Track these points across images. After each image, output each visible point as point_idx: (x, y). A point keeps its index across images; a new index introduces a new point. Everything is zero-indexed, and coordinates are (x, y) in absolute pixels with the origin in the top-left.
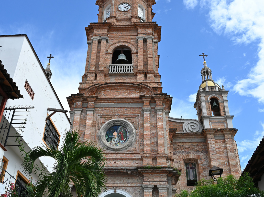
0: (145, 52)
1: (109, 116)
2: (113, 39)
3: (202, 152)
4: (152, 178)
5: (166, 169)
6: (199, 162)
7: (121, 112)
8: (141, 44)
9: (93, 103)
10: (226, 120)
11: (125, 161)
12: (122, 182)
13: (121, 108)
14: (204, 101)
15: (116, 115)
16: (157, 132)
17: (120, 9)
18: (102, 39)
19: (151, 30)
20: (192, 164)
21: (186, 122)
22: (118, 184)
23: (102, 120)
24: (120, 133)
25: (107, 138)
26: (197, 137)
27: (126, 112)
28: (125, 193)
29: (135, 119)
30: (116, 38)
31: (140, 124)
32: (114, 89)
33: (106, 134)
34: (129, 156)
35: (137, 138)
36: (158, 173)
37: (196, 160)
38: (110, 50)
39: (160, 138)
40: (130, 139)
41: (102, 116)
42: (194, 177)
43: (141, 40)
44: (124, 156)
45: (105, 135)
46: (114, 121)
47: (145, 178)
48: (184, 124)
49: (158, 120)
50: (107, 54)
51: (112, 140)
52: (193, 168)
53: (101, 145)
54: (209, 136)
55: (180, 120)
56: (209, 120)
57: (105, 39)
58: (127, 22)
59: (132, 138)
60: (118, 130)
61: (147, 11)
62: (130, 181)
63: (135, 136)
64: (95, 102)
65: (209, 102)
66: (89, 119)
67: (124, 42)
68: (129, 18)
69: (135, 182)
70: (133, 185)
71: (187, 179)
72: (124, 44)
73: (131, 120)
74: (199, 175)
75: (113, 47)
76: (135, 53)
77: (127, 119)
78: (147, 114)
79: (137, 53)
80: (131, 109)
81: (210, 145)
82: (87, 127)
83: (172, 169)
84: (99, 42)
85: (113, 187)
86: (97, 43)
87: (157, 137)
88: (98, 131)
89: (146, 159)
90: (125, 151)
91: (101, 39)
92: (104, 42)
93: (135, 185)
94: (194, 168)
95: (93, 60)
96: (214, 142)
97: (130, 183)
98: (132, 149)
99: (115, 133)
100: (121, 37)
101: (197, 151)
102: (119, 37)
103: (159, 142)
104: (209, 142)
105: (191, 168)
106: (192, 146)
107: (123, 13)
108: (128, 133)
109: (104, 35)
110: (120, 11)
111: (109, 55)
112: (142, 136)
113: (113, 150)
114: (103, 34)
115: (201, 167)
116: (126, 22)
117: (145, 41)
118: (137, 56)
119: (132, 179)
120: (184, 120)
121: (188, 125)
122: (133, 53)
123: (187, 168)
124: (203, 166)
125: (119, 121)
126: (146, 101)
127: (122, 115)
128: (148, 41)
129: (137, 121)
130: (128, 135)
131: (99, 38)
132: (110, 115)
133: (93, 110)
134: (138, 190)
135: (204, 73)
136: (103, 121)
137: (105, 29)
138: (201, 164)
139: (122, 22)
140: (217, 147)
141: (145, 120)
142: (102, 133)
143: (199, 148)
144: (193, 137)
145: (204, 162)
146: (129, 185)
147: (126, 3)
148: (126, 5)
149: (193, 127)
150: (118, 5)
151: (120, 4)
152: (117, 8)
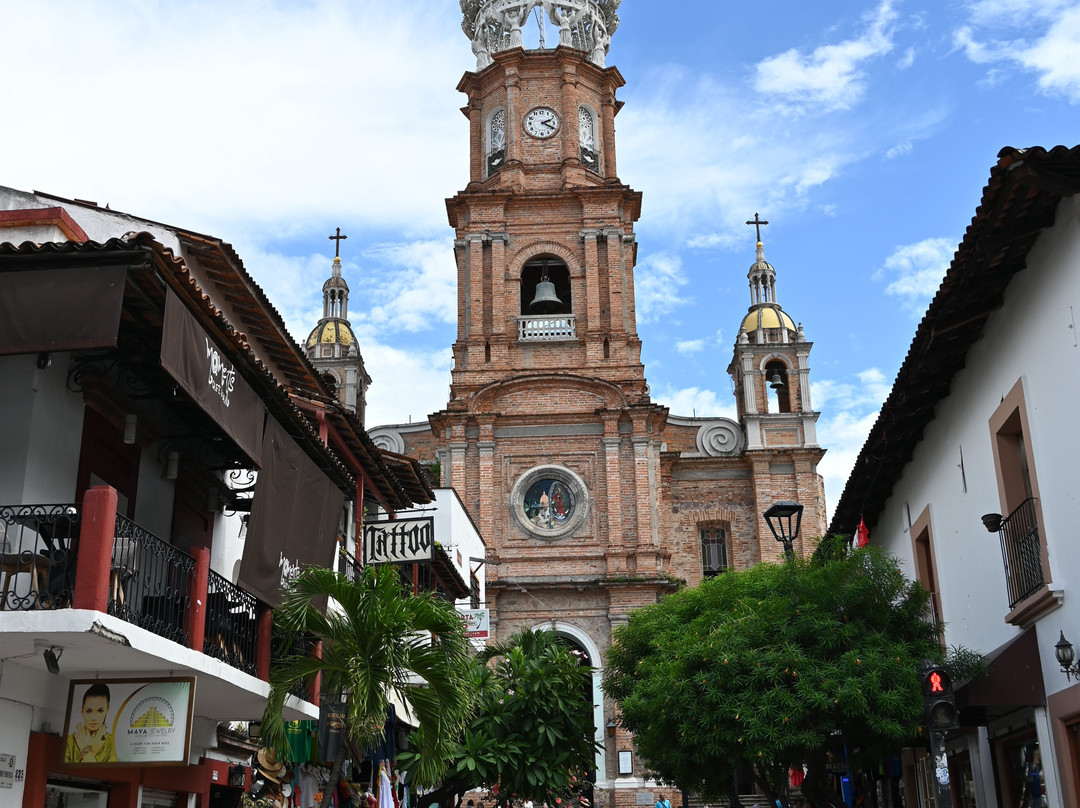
0: (603, 273)
1: (528, 459)
2: (520, 235)
3: (740, 505)
4: (626, 599)
5: (656, 582)
6: (733, 529)
7: (555, 448)
8: (592, 253)
9: (490, 427)
10: (802, 423)
11: (570, 562)
12: (567, 607)
13: (553, 438)
14: (749, 372)
15: (543, 456)
16: (635, 493)
17: (532, 129)
18: (494, 238)
19: (615, 206)
20: (717, 531)
21: (705, 426)
22: (559, 613)
23: (514, 470)
24: (554, 497)
25: (527, 510)
26: (730, 465)
27: (565, 447)
28: (575, 630)
29: (586, 465)
30: (526, 231)
31: (597, 476)
32: (535, 389)
33: (526, 501)
34: (577, 552)
35: (594, 511)
36: (638, 589)
37: (727, 524)
38: (516, 272)
39: (642, 510)
40: (577, 512)
41: (514, 459)
42: (720, 563)
43: (591, 238)
44: (568, 552)
45: (522, 504)
46: (540, 471)
47: (612, 599)
48: (700, 431)
49: (638, 467)
50: (507, 280)
51: (540, 515)
52: (718, 541)
53: (516, 528)
54: (757, 467)
55: (691, 419)
56: (761, 425)
57: (501, 238)
58: (553, 176)
59: (581, 511)
60: (551, 491)
61: (601, 120)
62: (582, 605)
63: (587, 505)
64: (494, 424)
65: (762, 375)
66: (486, 468)
67: (548, 243)
68: (557, 161)
69: (593, 607)
70: (588, 613)
71: (705, 568)
72: (548, 249)
73: (577, 466)
74: (732, 558)
75: (521, 260)
76: (578, 278)
77: (569, 464)
78: (612, 453)
79: (584, 277)
80: (577, 439)
81: (758, 490)
82: (482, 487)
83: (667, 582)
84: (487, 245)
85: (550, 619)
86: (481, 250)
87: (635, 506)
88: (507, 495)
89: (614, 559)
90: (569, 541)
91: (490, 239)
92: (497, 246)
93: (594, 613)
94: (721, 541)
95: (477, 303)
96: (768, 481)
97: (583, 610)
98: (584, 534)
99: (544, 499)
100: (540, 227)
101: (730, 502)
102: (536, 227)
103: (640, 519)
104: (758, 482)
105: (713, 542)
106: (717, 490)
107: (539, 143)
108: (571, 496)
109: (498, 225)
110: (532, 137)
111: (514, 283)
112: (602, 504)
113: (543, 538)
114: (494, 222)
115: (737, 541)
116: (549, 176)
117: (602, 241)
118: (584, 286)
119: (587, 600)
120: (699, 420)
121: (710, 433)
122: (573, 278)
123: (705, 542)
124: (742, 539)
125: (551, 470)
126: (611, 419)
127: (558, 455)
128: (609, 241)
129: (592, 468)
130: (572, 502)
131: (484, 237)
132: (530, 456)
133: (493, 447)
134: (600, 623)
135: (755, 278)
136: (516, 472)
137: (498, 205)
138: (737, 534)
139: (540, 176)
140: (774, 493)
141: (609, 469)
142: (517, 499)
143: (734, 495)
144: (722, 465)
145: (745, 528)
146: (581, 613)
147: (547, 108)
148: (546, 116)
149: (721, 440)
150: (526, 116)
151: (529, 112)
152: (523, 126)
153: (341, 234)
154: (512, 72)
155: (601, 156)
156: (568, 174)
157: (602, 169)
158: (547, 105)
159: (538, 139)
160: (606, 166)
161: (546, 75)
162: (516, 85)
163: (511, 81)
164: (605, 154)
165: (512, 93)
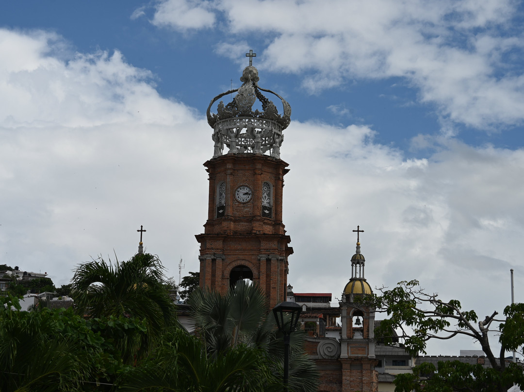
0: (268, 276)
2: (230, 255)
3: (336, 383)
8: (263, 269)
10: (368, 344)
14: (345, 317)
17: (238, 197)
18: (217, 257)
19: (276, 243)
21: (322, 342)
26: (332, 364)
30: (233, 253)
38: (227, 274)
43: (263, 258)
48: (319, 344)
50: (223, 278)
54: (344, 366)
56: (348, 344)
57: (221, 257)
58: (247, 224)
65: (351, 318)
67: (243, 260)
68: (250, 215)
72: (243, 263)
75: (230, 268)
76: (256, 278)
79: (259, 278)
81: (344, 378)
84: (214, 260)
86: (211, 263)
91: (215, 258)
92: (219, 262)
96: (349, 373)
100: (240, 251)
101: (331, 382)
102: (238, 251)
104: (344, 373)
107: (242, 205)
109: (220, 250)
110: (239, 202)
111: (227, 280)
114: (218, 249)
116: (245, 224)
117: (268, 261)
118: (259, 283)
121: (325, 346)
122: (254, 279)
128: (272, 261)
131: (213, 257)
137: (220, 240)
139: (241, 223)
140: (352, 379)
143: (333, 378)
144: (328, 363)
147: (246, 186)
148: (246, 190)
149: (329, 350)
150: (236, 190)
151: (238, 188)
152: (234, 195)
153: (143, 229)
154: (230, 166)
155: (273, 208)
156: (254, 225)
157: (273, 215)
158: (247, 185)
159: (241, 203)
160: (276, 214)
161: (247, 167)
162: (231, 174)
163: (229, 172)
164: (275, 207)
165: (229, 179)
